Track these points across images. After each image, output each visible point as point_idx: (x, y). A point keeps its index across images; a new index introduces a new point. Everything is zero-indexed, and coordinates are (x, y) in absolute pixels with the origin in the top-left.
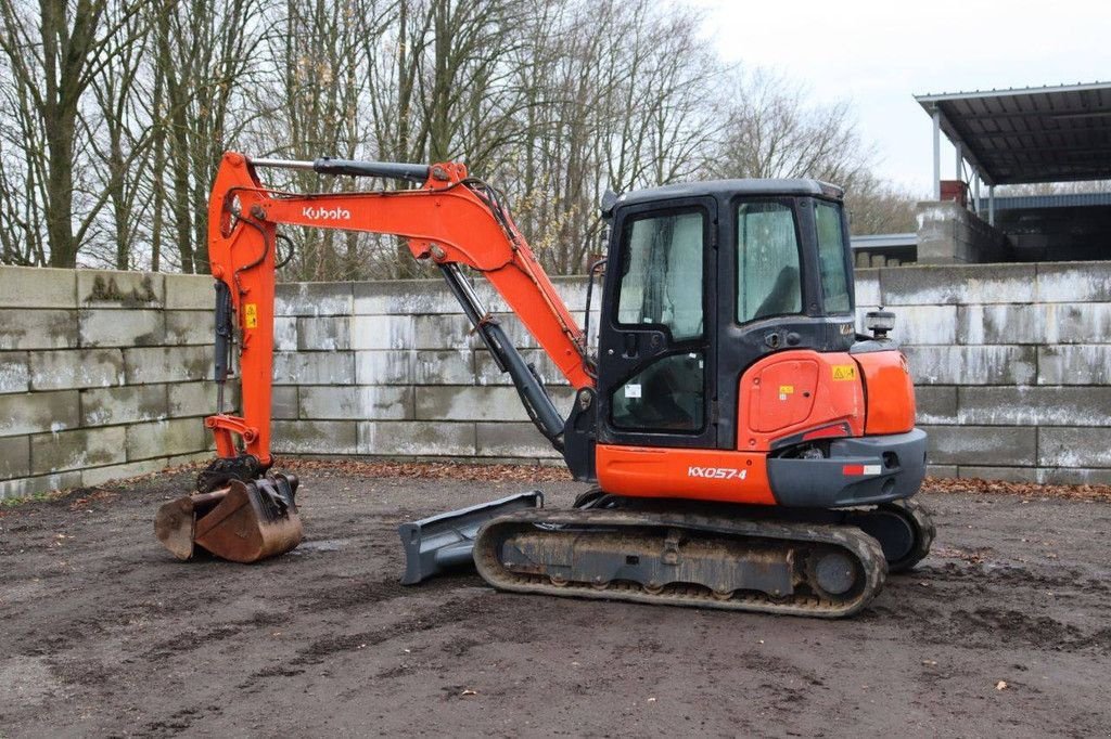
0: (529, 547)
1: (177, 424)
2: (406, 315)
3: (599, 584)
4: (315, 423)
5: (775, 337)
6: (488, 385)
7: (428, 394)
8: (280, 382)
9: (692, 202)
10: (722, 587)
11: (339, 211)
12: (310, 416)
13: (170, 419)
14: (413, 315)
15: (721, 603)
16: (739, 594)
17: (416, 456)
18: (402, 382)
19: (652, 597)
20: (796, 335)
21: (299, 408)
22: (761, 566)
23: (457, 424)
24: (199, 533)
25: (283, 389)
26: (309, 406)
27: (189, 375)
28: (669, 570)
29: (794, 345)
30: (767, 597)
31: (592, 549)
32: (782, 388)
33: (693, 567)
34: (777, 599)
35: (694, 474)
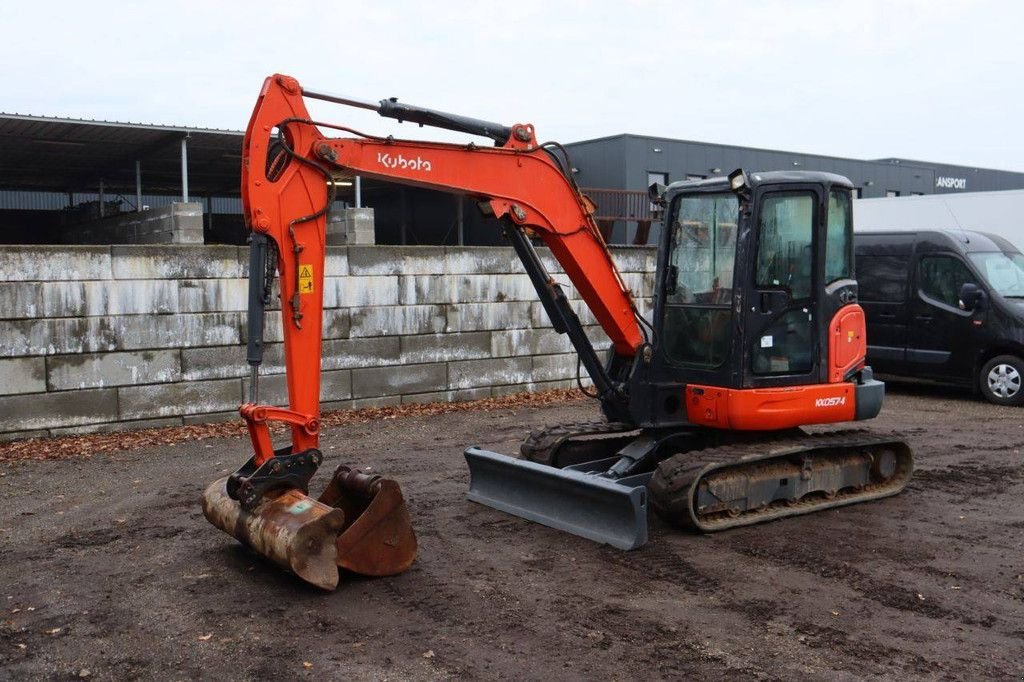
3: (764, 507)
5: (844, 295)
10: (833, 490)
11: (420, 162)
19: (794, 510)
22: (852, 468)
28: (805, 484)
29: (851, 300)
32: (849, 333)
33: (819, 478)
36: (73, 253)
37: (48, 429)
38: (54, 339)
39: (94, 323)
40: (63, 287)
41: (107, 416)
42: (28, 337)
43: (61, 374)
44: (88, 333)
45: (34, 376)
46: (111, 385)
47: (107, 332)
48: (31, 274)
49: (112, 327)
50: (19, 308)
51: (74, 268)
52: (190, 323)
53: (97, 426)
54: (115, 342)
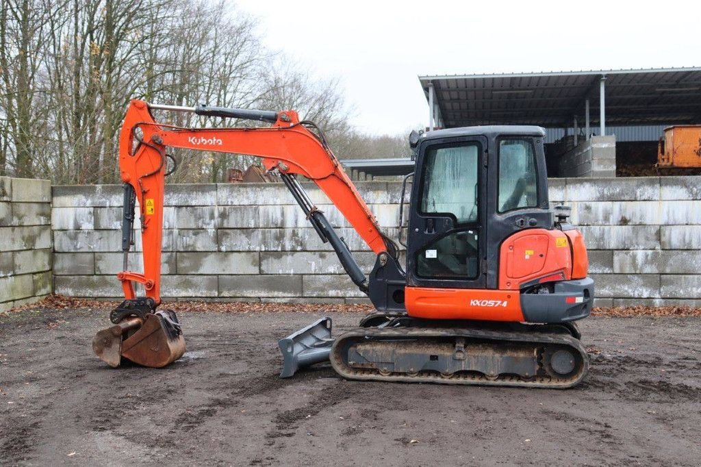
0: (366, 352)
1: (18, 278)
2: (171, 206)
3: (412, 373)
4: (106, 277)
5: (522, 221)
6: (226, 252)
7: (186, 258)
8: (81, 251)
9: (471, 139)
10: (492, 373)
11: (215, 140)
12: (103, 272)
13: (14, 275)
14: (176, 206)
15: (492, 382)
16: (502, 376)
17: (177, 298)
18: (168, 250)
19: (446, 380)
20: (534, 220)
21: (95, 267)
22: (517, 359)
23: (205, 277)
24: (125, 349)
25: (84, 255)
26: (102, 266)
27: (25, 246)
28: (458, 363)
29: (533, 226)
30: (519, 378)
31: (407, 351)
32: (527, 251)
33: (473, 361)
34: (526, 379)
35: (474, 304)
36: (277, 187)
37: (259, 298)
38: (264, 242)
39: (288, 232)
40: (271, 209)
41: (295, 293)
42: (250, 239)
43: (268, 264)
44: (285, 238)
45: (252, 264)
46: (299, 273)
47: (297, 238)
48: (252, 201)
49: (300, 235)
50: (245, 222)
51: (277, 197)
52: (351, 234)
53: (289, 299)
54: (301, 245)
